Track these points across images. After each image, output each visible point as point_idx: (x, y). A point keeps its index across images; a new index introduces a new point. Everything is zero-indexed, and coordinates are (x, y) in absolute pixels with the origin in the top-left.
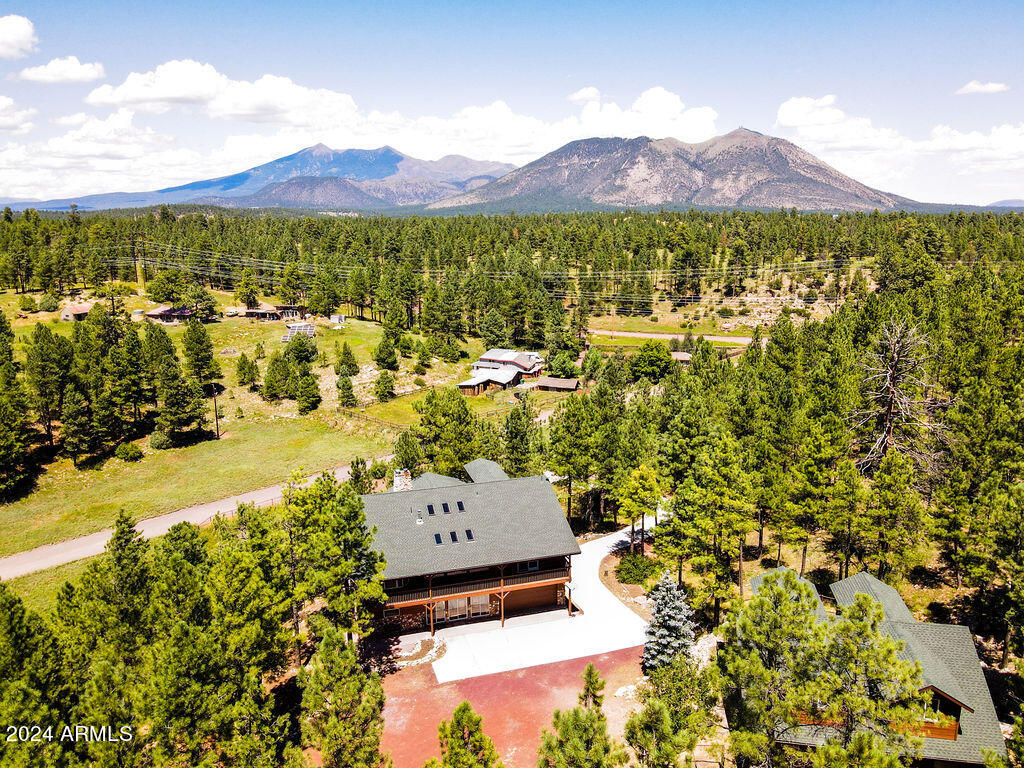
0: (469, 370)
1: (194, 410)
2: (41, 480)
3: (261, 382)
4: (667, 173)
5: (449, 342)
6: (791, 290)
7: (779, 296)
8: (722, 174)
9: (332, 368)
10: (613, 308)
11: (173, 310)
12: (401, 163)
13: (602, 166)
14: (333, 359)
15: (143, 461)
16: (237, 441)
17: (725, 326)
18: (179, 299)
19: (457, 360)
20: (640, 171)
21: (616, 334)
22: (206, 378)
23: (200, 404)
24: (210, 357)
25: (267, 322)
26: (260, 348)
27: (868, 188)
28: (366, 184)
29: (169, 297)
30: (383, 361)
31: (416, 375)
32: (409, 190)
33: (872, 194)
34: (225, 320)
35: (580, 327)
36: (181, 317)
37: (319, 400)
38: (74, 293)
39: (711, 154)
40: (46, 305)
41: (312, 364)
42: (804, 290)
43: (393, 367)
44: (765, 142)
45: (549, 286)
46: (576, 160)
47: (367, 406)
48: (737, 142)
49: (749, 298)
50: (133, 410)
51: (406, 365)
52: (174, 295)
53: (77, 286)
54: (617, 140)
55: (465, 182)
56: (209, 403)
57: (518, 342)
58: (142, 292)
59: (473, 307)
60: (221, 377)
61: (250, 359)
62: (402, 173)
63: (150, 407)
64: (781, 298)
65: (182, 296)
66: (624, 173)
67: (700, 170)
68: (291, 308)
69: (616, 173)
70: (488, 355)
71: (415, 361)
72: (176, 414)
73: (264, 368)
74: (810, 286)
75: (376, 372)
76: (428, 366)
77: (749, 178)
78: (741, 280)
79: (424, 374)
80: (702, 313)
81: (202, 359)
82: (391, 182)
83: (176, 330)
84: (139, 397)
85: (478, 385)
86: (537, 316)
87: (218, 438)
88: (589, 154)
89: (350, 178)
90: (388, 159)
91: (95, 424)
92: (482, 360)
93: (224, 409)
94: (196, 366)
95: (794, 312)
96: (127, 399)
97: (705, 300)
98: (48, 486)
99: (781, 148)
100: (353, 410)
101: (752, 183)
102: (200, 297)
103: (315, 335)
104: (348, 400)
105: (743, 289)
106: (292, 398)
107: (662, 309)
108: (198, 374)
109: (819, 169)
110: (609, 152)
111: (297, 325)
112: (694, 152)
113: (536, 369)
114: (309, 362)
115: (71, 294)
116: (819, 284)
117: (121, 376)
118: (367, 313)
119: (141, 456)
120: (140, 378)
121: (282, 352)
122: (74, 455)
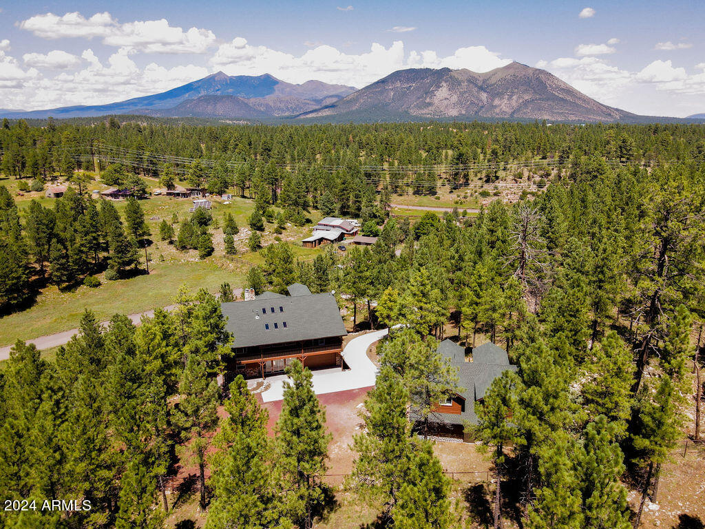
0: (311, 231)
1: (132, 256)
2: (39, 298)
3: (175, 238)
4: (462, 94)
5: (298, 213)
6: (528, 179)
7: (520, 183)
8: (500, 95)
9: (221, 229)
10: (411, 190)
11: (119, 191)
12: (276, 86)
13: (417, 89)
14: (222, 223)
15: (101, 287)
16: (160, 276)
17: (484, 202)
18: (123, 184)
19: (304, 224)
20: (443, 92)
21: (410, 208)
22: (140, 235)
23: (136, 252)
24: (142, 222)
25: (181, 199)
26: (175, 216)
27: (602, 105)
28: (252, 101)
29: (116, 182)
30: (254, 225)
31: (275, 234)
32: (282, 105)
33: (605, 109)
34: (153, 197)
35: (385, 202)
36: (124, 196)
37: (213, 250)
38: (54, 179)
39: (493, 81)
40: (36, 187)
41: (209, 227)
42: (537, 179)
43: (261, 229)
44: (531, 72)
45: (368, 175)
46: (398, 84)
47: (243, 254)
48: (511, 72)
49: (500, 184)
50: (94, 256)
51: (269, 228)
52: (119, 181)
53: (55, 174)
54: (427, 70)
55: (322, 100)
56: (142, 252)
57: (344, 213)
58: (98, 178)
59: (316, 189)
60: (150, 235)
61: (168, 223)
62: (277, 93)
63: (105, 254)
64: (522, 184)
65: (125, 182)
66: (432, 94)
67: (485, 92)
68: (196, 190)
69: (426, 93)
70: (323, 222)
71: (276, 226)
72: (121, 258)
73: (177, 229)
74: (541, 177)
75: (250, 232)
76: (284, 229)
77: (519, 98)
78: (496, 172)
79: (281, 234)
80: (469, 194)
81: (137, 223)
82: (270, 99)
83: (121, 204)
84: (97, 247)
85: (315, 241)
86: (357, 196)
87: (148, 274)
88: (408, 80)
89: (241, 97)
90: (267, 83)
91: (71, 264)
92: (319, 225)
93: (152, 256)
94: (134, 228)
95: (530, 193)
96: (90, 248)
97: (472, 186)
98: (42, 301)
99: (542, 76)
100: (234, 256)
101: (521, 101)
102: (137, 183)
103: (211, 208)
104: (231, 250)
105: (497, 178)
106: (195, 248)
107: (443, 192)
108: (135, 233)
109: (569, 91)
110: (422, 78)
111: (200, 201)
112: (481, 79)
113: (354, 231)
114: (207, 225)
115: (52, 180)
116: (548, 175)
117: (87, 234)
118: (247, 193)
119: (100, 284)
120: (99, 235)
121: (189, 219)
122: (58, 284)
